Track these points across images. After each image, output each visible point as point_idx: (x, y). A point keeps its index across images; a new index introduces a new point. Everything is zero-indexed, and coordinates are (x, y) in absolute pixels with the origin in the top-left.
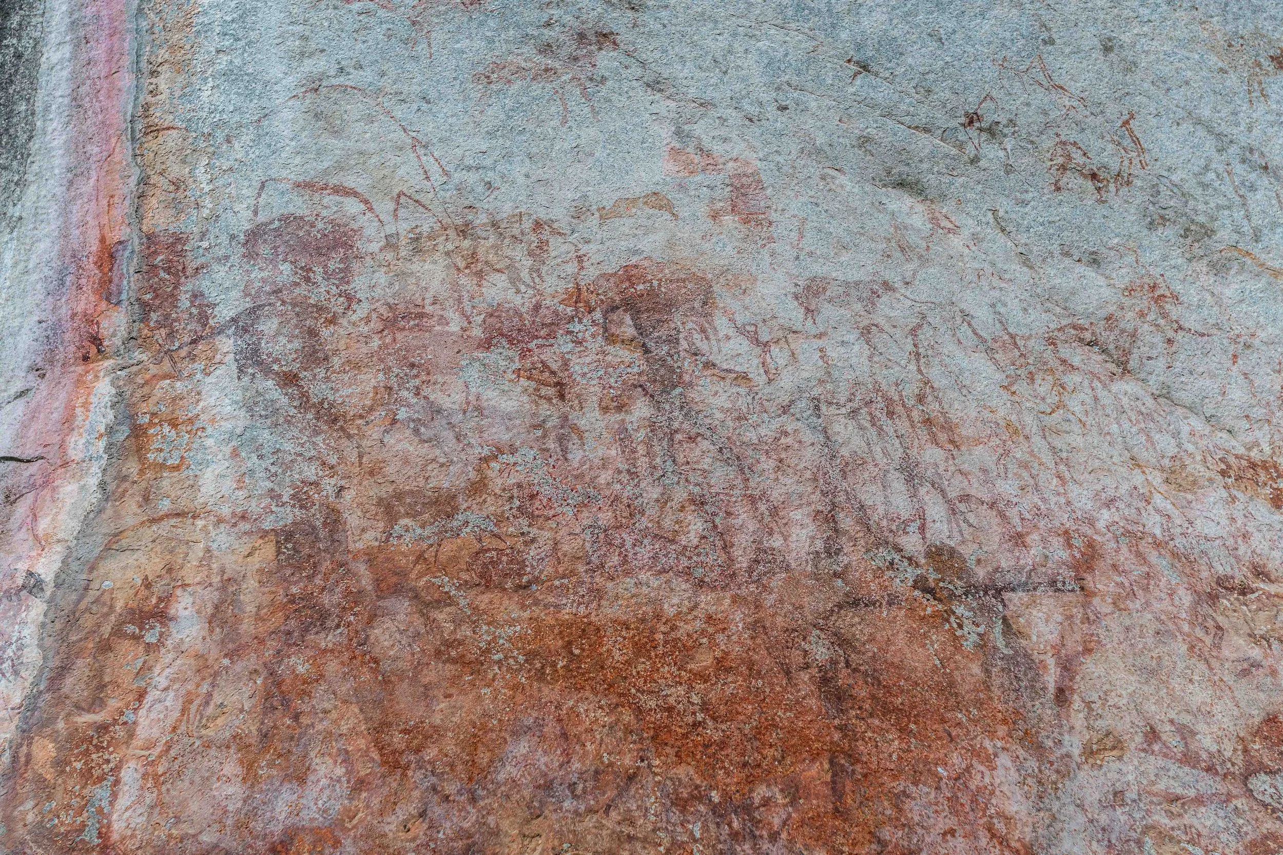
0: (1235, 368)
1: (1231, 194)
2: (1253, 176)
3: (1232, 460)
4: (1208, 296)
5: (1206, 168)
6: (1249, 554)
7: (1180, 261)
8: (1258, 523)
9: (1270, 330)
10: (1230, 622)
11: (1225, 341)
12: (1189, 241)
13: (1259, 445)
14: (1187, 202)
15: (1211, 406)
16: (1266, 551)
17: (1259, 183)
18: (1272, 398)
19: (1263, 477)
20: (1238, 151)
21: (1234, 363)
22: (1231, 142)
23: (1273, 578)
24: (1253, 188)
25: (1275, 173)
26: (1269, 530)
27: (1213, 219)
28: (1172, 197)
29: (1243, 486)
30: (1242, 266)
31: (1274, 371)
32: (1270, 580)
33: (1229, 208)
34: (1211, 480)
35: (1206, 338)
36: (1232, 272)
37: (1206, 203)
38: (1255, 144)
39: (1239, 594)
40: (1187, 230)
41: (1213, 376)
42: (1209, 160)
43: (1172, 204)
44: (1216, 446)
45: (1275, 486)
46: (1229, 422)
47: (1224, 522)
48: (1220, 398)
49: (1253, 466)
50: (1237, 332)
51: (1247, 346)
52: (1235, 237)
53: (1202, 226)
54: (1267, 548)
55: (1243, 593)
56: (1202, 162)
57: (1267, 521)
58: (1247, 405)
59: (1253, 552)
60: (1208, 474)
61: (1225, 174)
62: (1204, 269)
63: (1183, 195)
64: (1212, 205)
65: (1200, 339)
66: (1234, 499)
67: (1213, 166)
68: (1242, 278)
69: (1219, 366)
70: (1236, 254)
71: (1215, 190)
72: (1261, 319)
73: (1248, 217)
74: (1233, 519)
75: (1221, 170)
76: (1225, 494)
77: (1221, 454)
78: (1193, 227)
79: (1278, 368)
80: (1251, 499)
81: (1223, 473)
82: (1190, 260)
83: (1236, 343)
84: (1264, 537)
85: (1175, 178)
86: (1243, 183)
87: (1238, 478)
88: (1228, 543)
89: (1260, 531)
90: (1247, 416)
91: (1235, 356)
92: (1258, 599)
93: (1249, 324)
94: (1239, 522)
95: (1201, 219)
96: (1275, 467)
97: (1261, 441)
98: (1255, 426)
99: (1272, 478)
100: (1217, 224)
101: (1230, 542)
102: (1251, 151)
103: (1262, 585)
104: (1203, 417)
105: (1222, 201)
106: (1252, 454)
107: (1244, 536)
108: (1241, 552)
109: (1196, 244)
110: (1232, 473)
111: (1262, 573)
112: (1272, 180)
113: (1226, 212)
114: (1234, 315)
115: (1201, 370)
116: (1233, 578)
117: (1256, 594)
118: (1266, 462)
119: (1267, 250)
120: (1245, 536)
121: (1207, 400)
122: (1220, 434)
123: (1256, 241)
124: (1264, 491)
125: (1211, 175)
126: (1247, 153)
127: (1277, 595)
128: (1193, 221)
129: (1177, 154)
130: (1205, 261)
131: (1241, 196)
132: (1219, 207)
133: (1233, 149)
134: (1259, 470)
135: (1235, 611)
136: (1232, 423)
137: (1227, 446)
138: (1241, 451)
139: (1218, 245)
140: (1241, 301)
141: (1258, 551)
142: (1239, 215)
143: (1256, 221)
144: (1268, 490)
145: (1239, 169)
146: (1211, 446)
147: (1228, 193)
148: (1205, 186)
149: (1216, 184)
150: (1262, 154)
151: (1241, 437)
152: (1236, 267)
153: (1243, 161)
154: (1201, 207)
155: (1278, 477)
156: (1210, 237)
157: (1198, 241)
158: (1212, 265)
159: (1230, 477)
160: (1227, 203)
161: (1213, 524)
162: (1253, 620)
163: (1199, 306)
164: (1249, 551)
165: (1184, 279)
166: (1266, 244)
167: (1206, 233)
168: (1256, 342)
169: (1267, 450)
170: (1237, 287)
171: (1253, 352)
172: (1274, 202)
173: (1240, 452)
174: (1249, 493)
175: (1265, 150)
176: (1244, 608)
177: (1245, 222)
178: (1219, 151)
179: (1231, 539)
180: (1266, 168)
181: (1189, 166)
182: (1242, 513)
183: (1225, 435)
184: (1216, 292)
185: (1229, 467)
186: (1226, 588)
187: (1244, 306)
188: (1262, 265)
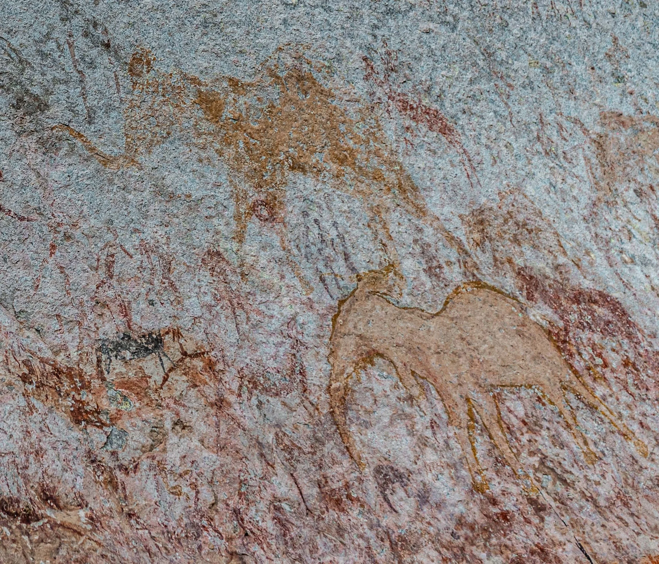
0: (50, 260)
1: (69, 68)
2: (94, 52)
3: (36, 364)
4: (33, 176)
5: (48, 36)
6: (40, 475)
7: (8, 133)
8: (54, 439)
9: (93, 221)
10: (7, 555)
11: (45, 229)
12: (20, 113)
13: (66, 350)
14: (23, 70)
15: (22, 300)
16: (59, 473)
17: (99, 60)
18: (86, 298)
19: (66, 386)
20: (82, 23)
21: (51, 254)
22: (76, 12)
23: (61, 504)
24: (92, 65)
25: (116, 52)
26: (64, 448)
27: (48, 92)
28: (8, 62)
29: (43, 395)
30: (72, 147)
31: (91, 267)
32: (58, 506)
33: (66, 82)
34: (10, 385)
35: (25, 222)
36: (62, 153)
37: (43, 74)
38: (100, 19)
39: (22, 521)
40: (20, 100)
41: (27, 266)
42: (52, 28)
43: (8, 69)
44: (21, 346)
45: (77, 397)
46: (38, 320)
47: (17, 435)
48: (32, 292)
49: (58, 372)
50: (58, 220)
51: (67, 237)
52: (69, 115)
53: (36, 98)
54: (59, 468)
55: (27, 520)
56: (45, 30)
57: (64, 438)
58: (58, 303)
59: (44, 472)
60: (8, 378)
61: (66, 46)
62: (33, 146)
63: (21, 61)
64: (49, 77)
65: (18, 223)
66: (32, 409)
67: (55, 35)
68: (70, 161)
69: (35, 256)
70: (67, 133)
71: (54, 61)
72: (85, 208)
73: (84, 95)
74: (28, 433)
75: (62, 41)
76: (22, 402)
77: (25, 356)
78: (26, 99)
79: (95, 264)
80: (50, 410)
81: (25, 379)
82: (19, 134)
83: (56, 232)
84: (58, 456)
85: (14, 42)
86: (82, 59)
87: (40, 385)
88: (18, 460)
89: (54, 448)
90: (58, 316)
91: (53, 247)
92: (42, 528)
93: (72, 212)
94: (34, 437)
95: (36, 90)
96: (81, 376)
97: (70, 345)
98: (65, 328)
99: (75, 389)
100: (52, 98)
101: (21, 459)
102: (95, 25)
103: (48, 512)
104: (12, 311)
105: (60, 75)
106: (59, 359)
107: (37, 453)
108: (30, 472)
109: (27, 117)
110: (34, 379)
111: (51, 498)
112: (113, 59)
113: (63, 87)
114: (58, 201)
115: (16, 258)
116: (18, 501)
117: (41, 523)
118: (71, 369)
119: (99, 134)
120: (39, 453)
121: (18, 293)
122: (28, 333)
123: (90, 123)
124: (65, 403)
125: (52, 45)
126: (91, 27)
127: (62, 525)
128: (27, 91)
129: (19, 17)
130: (35, 137)
131: (79, 72)
132: (56, 81)
133: (77, 21)
134: (63, 377)
135: (14, 541)
136: (41, 321)
137: (34, 347)
138: (48, 354)
139: (50, 121)
140: (66, 186)
141: (50, 472)
142: (75, 91)
143: (92, 101)
144: (69, 402)
145: (81, 42)
146: (15, 345)
147: (66, 67)
148: (43, 55)
149: (56, 55)
150: (106, 31)
151: (50, 338)
152: (65, 148)
153: (86, 35)
154: (37, 77)
155: (82, 388)
156: (42, 111)
157: (30, 114)
158: (41, 142)
159: (31, 383)
160: (64, 77)
161: (5, 437)
162: (32, 553)
163: (22, 186)
164: (40, 472)
165: (11, 154)
166: (98, 127)
167: (39, 107)
168: (77, 233)
169: (75, 355)
170: (65, 170)
171: (72, 245)
172: (112, 83)
173: (46, 356)
174: (50, 403)
175: (109, 27)
176: (26, 538)
177: (81, 100)
178: (62, 20)
179: (22, 456)
180: (107, 46)
181: (31, 31)
182: (38, 425)
183: (32, 334)
184: (42, 173)
185: (32, 371)
186: (9, 513)
187: (69, 192)
188: (92, 149)
